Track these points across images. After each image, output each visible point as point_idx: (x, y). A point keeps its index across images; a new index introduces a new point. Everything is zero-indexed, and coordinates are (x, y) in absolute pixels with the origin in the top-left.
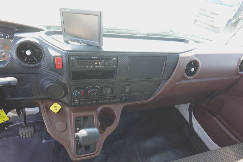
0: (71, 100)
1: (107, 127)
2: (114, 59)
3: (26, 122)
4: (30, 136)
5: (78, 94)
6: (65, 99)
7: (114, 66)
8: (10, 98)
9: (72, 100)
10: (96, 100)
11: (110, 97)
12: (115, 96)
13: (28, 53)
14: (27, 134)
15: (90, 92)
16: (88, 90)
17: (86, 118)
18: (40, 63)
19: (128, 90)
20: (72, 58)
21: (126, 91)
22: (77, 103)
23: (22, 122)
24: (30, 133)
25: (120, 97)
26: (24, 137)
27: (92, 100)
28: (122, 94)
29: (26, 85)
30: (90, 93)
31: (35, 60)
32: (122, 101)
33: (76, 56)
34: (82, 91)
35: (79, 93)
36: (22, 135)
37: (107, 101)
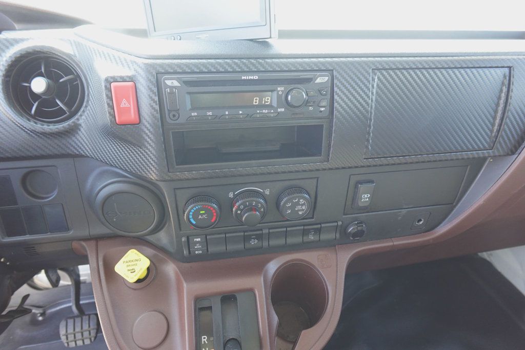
0: (181, 240)
1: (301, 331)
2: (322, 79)
3: (81, 302)
4: (86, 343)
5: (200, 217)
6: (163, 238)
7: (322, 109)
8: (3, 238)
9: (183, 239)
10: (259, 237)
11: (306, 227)
12: (323, 223)
13: (39, 85)
14: (79, 336)
15: (238, 208)
16: (232, 203)
17: (228, 298)
18: (78, 119)
19: (365, 198)
20: (169, 83)
21: (361, 205)
22: (197, 250)
23: (69, 302)
24: (86, 334)
25: (340, 223)
26: (72, 344)
27: (246, 239)
28: (344, 214)
29: (49, 195)
30: (239, 212)
31: (61, 112)
32: (345, 238)
33: (184, 73)
34: (212, 207)
35: (203, 214)
36: (67, 339)
37: (298, 240)
